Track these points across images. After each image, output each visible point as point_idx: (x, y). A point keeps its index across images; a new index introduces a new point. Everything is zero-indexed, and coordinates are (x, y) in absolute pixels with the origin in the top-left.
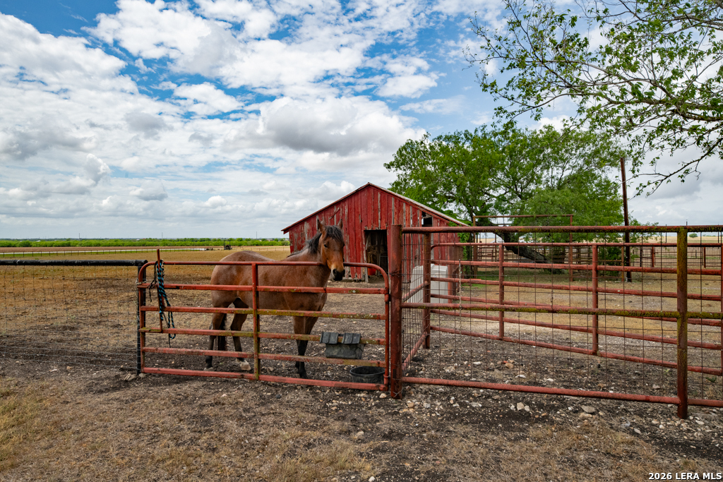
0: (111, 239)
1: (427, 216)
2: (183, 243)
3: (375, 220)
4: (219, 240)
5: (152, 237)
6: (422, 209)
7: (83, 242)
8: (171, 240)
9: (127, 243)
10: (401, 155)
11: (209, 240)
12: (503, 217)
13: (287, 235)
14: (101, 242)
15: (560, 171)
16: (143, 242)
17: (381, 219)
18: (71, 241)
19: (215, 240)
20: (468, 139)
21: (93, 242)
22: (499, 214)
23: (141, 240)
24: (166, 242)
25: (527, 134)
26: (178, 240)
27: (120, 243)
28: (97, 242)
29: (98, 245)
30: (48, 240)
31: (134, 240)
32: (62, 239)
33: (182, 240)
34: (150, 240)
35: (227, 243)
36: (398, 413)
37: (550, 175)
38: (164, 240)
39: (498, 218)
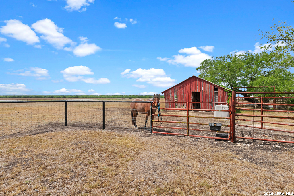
0: (90, 95)
1: (216, 87)
2: (114, 97)
3: (196, 89)
4: (126, 96)
5: (104, 95)
6: (214, 85)
7: (82, 96)
8: (110, 96)
9: (95, 97)
10: (203, 65)
11: (123, 96)
12: (244, 87)
13: (163, 94)
14: (87, 96)
15: (269, 69)
16: (101, 96)
17: (198, 89)
18: (78, 96)
19: (125, 96)
20: (228, 58)
21: (85, 96)
22: (243, 86)
23: (100, 96)
24: (109, 96)
25: (254, 55)
26: (112, 96)
27: (93, 96)
28: (86, 96)
29: (86, 97)
30: (70, 95)
31: (98, 96)
32: (74, 95)
33: (113, 96)
34: (103, 95)
35: (130, 97)
36: (236, 146)
37: (264, 71)
38: (107, 96)
39: (242, 88)
